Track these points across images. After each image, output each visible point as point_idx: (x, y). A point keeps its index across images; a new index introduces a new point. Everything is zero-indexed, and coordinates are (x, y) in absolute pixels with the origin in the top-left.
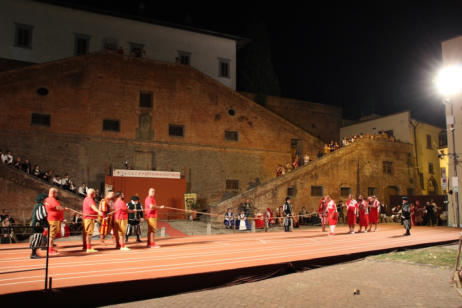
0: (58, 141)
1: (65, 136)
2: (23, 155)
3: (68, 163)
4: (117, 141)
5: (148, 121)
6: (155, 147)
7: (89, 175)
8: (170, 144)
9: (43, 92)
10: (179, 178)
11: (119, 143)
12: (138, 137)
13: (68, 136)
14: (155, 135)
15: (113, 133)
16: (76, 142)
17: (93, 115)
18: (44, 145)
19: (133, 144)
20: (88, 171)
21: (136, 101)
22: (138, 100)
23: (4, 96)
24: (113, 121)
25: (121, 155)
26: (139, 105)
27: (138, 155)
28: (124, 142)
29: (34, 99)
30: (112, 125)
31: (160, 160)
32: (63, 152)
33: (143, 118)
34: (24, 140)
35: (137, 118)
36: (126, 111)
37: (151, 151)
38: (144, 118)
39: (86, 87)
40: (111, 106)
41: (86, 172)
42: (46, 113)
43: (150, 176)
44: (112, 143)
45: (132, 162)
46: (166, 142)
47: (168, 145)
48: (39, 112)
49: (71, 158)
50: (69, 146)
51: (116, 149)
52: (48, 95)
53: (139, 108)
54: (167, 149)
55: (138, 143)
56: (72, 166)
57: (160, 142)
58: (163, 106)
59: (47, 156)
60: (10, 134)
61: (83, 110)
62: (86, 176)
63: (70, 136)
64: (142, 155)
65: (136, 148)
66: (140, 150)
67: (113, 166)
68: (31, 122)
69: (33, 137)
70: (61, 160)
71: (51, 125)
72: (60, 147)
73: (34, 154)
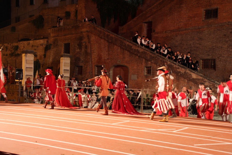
0: (224, 29)
1: (230, 24)
2: (197, 46)
18: (212, 35)
23: (185, 2)
32: (228, 39)
34: (198, 34)
42: (214, 7)
48: (209, 8)
59: (214, 45)
60: (189, 31)
68: (205, 18)
69: (204, 30)
70: (226, 46)
71: (218, 17)
72: (225, 35)
73: (205, 44)
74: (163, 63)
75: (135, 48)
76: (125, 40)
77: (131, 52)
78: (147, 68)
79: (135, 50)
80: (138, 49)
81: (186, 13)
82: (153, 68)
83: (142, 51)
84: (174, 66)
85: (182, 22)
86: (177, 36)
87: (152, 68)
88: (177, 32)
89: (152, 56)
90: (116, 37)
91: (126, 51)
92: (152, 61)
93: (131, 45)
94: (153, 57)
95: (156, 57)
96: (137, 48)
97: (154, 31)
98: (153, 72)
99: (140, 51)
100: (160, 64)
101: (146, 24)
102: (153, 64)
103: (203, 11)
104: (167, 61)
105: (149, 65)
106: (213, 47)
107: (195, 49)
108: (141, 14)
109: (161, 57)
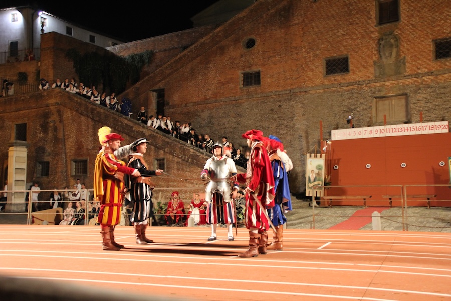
0: (270, 102)
1: (277, 93)
2: (234, 126)
3: (282, 129)
4: (345, 88)
5: (391, 46)
6: (408, 85)
7: (307, 143)
8: (437, 75)
9: (250, 44)
10: (447, 131)
11: (349, 90)
12: (378, 75)
13: (281, 93)
14: (407, 66)
15: (338, 78)
16: (291, 99)
17: (310, 57)
18: (255, 110)
19: (370, 87)
20: (307, 137)
21: (371, 18)
22: (373, 16)
23: (214, 60)
24: (339, 60)
25: (352, 108)
26: (375, 24)
27: (381, 103)
28: (356, 86)
29: (242, 56)
30: (338, 66)
31: (419, 105)
32: (276, 116)
33: (382, 42)
34: (235, 108)
35: (373, 45)
36: (355, 40)
37: (401, 92)
38: (385, 43)
39: (297, 21)
40: (333, 37)
41: (304, 139)
42: (255, 69)
43: (388, 135)
44: (339, 92)
45: (369, 115)
46: (430, 73)
47: (433, 77)
48: (248, 70)
49: (285, 122)
50: (282, 107)
51: (343, 100)
52: (255, 46)
53: (377, 29)
54: (432, 84)
55: (378, 85)
56: (287, 133)
57: (417, 75)
58: (419, 11)
59: (258, 124)
60: (222, 103)
61: (296, 54)
62: (304, 144)
63: (283, 92)
64: (387, 102)
65: (374, 93)
66: (382, 94)
67: (340, 126)
68: (243, 84)
69: (243, 103)
70: (274, 126)
71: (261, 83)
72: (272, 110)
73: (245, 123)
74: (182, 153)
75: (139, 130)
76: (121, 117)
77: (132, 136)
78: (158, 160)
79: (138, 132)
80: (143, 132)
81: (215, 77)
82: (167, 161)
83: (150, 134)
84: (200, 156)
85: (210, 90)
86: (203, 111)
87: (165, 160)
88: (203, 106)
89: (166, 140)
90: (107, 112)
91: (124, 135)
92: (166, 150)
93: (132, 124)
94: (168, 143)
95: (172, 143)
96: (141, 130)
97: (168, 104)
98: (167, 168)
99: (147, 134)
100: (178, 154)
101: (155, 93)
102: (168, 154)
103: (239, 74)
104: (189, 149)
105: (161, 157)
106: (257, 127)
107: (231, 130)
108: (147, 77)
109: (179, 143)
